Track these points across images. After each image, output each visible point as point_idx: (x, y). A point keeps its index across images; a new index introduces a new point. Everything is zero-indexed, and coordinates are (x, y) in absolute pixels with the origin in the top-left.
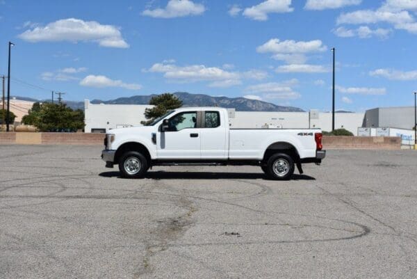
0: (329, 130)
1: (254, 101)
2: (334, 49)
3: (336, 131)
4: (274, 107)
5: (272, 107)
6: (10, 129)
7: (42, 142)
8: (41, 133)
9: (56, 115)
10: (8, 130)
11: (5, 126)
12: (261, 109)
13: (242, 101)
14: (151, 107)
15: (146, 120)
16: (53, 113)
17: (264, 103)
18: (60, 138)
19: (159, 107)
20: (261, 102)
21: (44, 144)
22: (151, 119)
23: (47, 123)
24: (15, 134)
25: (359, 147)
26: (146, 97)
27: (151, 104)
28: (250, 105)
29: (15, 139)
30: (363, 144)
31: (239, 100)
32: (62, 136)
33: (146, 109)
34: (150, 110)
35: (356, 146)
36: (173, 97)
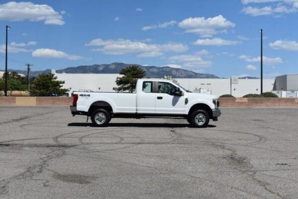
0: (259, 93)
1: (177, 70)
2: (262, 30)
3: (264, 94)
4: (194, 74)
5: (192, 74)
6: (8, 94)
7: (37, 104)
8: (35, 98)
9: (47, 83)
10: (6, 95)
11: (3, 92)
12: (183, 76)
13: (168, 70)
14: (121, 76)
15: (117, 87)
16: (45, 82)
17: (185, 71)
18: (50, 101)
19: (128, 77)
20: (184, 70)
21: (38, 105)
22: (121, 86)
23: (40, 89)
24: (15, 98)
25: (283, 106)
26: (90, 67)
27: (121, 74)
28: (174, 73)
29: (15, 102)
30: (287, 104)
31: (165, 69)
32: (53, 99)
33: (118, 78)
34: (120, 78)
35: (281, 106)
36: (138, 68)
